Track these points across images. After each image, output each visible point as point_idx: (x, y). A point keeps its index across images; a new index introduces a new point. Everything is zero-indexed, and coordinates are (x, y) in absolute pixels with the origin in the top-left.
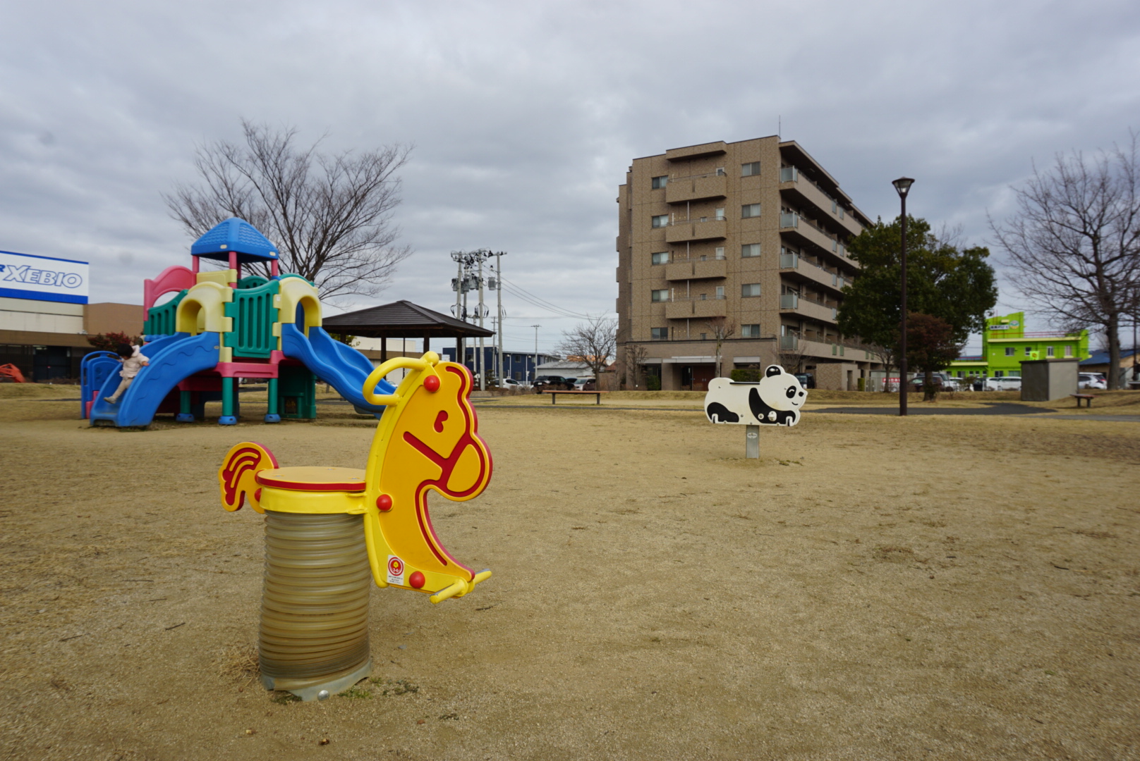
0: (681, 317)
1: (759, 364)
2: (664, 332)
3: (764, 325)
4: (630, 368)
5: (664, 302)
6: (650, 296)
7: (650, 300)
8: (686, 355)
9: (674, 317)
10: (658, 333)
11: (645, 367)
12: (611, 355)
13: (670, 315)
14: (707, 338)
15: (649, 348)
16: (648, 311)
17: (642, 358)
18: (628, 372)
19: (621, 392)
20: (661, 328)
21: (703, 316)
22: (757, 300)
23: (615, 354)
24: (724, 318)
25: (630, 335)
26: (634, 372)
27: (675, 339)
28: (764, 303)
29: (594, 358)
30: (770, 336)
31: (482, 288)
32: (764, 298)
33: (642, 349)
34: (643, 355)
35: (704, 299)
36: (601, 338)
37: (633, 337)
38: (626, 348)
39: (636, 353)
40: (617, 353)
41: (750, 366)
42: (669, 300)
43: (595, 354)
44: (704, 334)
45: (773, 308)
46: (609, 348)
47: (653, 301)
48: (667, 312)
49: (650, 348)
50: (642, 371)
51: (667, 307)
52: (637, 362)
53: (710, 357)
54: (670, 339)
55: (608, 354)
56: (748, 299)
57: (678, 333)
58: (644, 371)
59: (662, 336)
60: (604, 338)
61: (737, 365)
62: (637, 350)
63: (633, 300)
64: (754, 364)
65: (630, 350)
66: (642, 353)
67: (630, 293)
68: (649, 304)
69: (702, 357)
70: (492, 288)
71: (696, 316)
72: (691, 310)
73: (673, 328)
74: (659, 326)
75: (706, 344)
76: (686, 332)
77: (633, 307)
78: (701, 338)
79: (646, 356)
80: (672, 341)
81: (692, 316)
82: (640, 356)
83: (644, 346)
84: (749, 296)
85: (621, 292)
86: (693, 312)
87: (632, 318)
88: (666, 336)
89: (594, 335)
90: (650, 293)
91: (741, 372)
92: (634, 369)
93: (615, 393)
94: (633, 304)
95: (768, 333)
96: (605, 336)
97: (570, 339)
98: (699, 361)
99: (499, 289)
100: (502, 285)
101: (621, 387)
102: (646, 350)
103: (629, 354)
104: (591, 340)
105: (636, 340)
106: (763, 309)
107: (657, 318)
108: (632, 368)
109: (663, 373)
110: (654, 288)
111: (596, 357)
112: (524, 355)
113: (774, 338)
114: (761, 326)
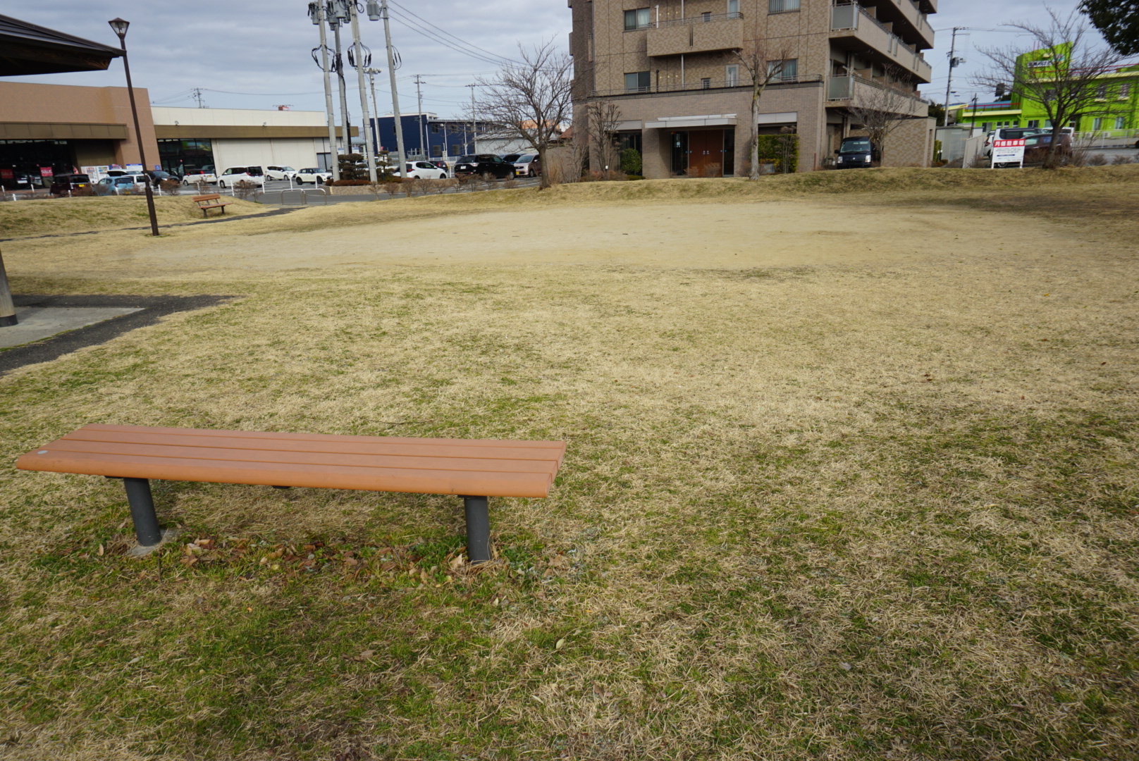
0: (671, 52)
1: (795, 124)
2: (644, 79)
3: (804, 59)
4: (595, 138)
5: (644, 29)
6: (622, 21)
7: (621, 28)
8: (680, 115)
9: (660, 53)
10: (634, 81)
11: (618, 136)
12: (563, 119)
13: (653, 51)
14: (712, 86)
15: (622, 105)
16: (619, 47)
17: (613, 122)
18: (592, 145)
19: (586, 184)
20: (640, 73)
21: (707, 49)
22: (794, 18)
23: (570, 117)
24: (738, 50)
25: (592, 87)
26: (601, 144)
27: (661, 89)
28: (806, 22)
29: (536, 127)
30: (813, 79)
31: (355, 15)
32: (806, 13)
33: (612, 108)
34: (614, 117)
35: (707, 21)
36: (547, 87)
37: (597, 88)
38: (588, 107)
39: (604, 114)
40: (574, 115)
41: (783, 129)
42: (652, 25)
43: (536, 119)
44: (707, 80)
45: (819, 30)
46: (561, 106)
47: (627, 29)
48: (648, 46)
49: (624, 106)
50: (613, 142)
51: (649, 37)
52: (605, 128)
53: (719, 116)
54: (653, 90)
55: (560, 118)
56: (779, 17)
57: (665, 78)
58: (617, 143)
59: (642, 85)
60: (551, 88)
61: (763, 128)
62: (605, 109)
63: (595, 28)
64: (789, 124)
65: (594, 110)
66: (612, 114)
67: (591, 18)
68: (621, 34)
69: (706, 117)
70: (375, 17)
71: (695, 49)
72: (687, 41)
73: (658, 72)
74: (635, 69)
75: (711, 96)
76: (680, 78)
77: (596, 41)
78: (701, 86)
79: (619, 119)
80: (658, 93)
81: (689, 51)
82: (610, 119)
83: (616, 102)
84: (780, 12)
85: (576, 22)
86: (691, 43)
87: (596, 59)
88: (649, 84)
89: (533, 84)
90: (622, 15)
91: (767, 138)
92: (601, 140)
93: (573, 186)
94: (595, 35)
95: (809, 73)
96: (553, 85)
97: (491, 92)
98: (701, 124)
99: (386, 19)
100: (389, 11)
101: (583, 175)
102: (618, 110)
103: (592, 117)
104: (529, 93)
105: (602, 94)
106: (804, 32)
107: (634, 57)
108: (598, 139)
109: (644, 144)
110: (628, 7)
111: (539, 124)
112: (461, 123)
113: (818, 82)
114: (799, 62)
